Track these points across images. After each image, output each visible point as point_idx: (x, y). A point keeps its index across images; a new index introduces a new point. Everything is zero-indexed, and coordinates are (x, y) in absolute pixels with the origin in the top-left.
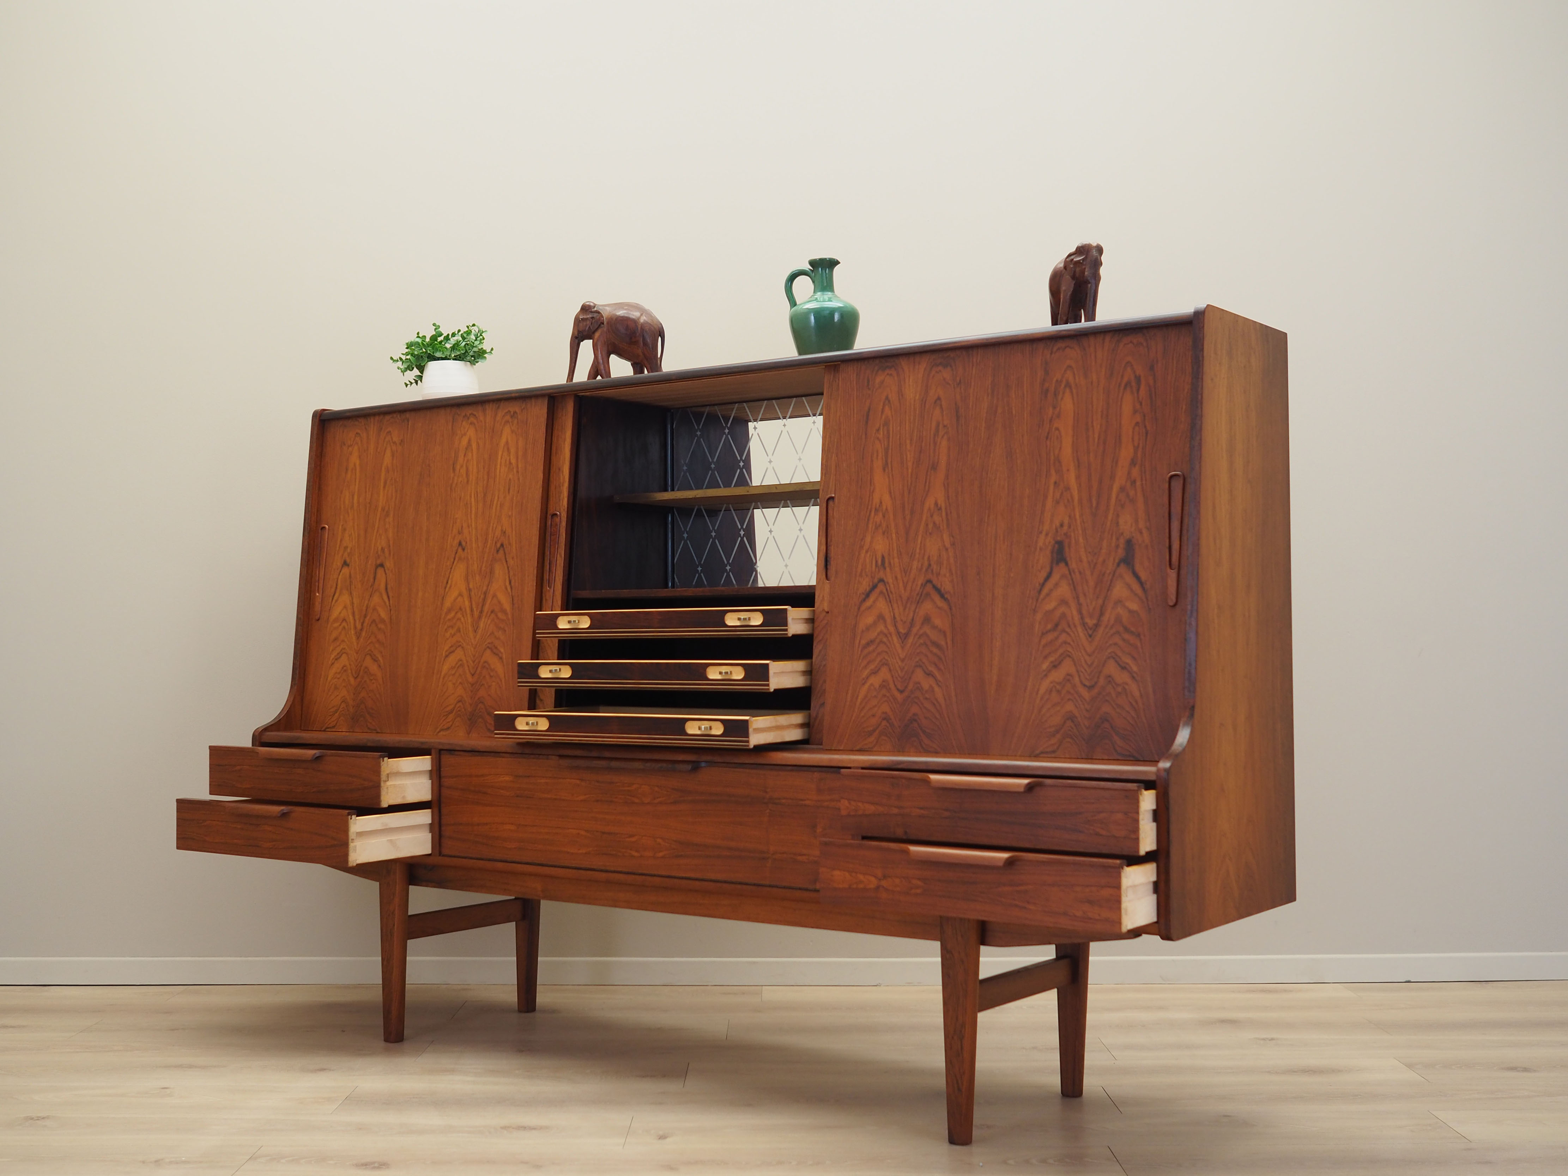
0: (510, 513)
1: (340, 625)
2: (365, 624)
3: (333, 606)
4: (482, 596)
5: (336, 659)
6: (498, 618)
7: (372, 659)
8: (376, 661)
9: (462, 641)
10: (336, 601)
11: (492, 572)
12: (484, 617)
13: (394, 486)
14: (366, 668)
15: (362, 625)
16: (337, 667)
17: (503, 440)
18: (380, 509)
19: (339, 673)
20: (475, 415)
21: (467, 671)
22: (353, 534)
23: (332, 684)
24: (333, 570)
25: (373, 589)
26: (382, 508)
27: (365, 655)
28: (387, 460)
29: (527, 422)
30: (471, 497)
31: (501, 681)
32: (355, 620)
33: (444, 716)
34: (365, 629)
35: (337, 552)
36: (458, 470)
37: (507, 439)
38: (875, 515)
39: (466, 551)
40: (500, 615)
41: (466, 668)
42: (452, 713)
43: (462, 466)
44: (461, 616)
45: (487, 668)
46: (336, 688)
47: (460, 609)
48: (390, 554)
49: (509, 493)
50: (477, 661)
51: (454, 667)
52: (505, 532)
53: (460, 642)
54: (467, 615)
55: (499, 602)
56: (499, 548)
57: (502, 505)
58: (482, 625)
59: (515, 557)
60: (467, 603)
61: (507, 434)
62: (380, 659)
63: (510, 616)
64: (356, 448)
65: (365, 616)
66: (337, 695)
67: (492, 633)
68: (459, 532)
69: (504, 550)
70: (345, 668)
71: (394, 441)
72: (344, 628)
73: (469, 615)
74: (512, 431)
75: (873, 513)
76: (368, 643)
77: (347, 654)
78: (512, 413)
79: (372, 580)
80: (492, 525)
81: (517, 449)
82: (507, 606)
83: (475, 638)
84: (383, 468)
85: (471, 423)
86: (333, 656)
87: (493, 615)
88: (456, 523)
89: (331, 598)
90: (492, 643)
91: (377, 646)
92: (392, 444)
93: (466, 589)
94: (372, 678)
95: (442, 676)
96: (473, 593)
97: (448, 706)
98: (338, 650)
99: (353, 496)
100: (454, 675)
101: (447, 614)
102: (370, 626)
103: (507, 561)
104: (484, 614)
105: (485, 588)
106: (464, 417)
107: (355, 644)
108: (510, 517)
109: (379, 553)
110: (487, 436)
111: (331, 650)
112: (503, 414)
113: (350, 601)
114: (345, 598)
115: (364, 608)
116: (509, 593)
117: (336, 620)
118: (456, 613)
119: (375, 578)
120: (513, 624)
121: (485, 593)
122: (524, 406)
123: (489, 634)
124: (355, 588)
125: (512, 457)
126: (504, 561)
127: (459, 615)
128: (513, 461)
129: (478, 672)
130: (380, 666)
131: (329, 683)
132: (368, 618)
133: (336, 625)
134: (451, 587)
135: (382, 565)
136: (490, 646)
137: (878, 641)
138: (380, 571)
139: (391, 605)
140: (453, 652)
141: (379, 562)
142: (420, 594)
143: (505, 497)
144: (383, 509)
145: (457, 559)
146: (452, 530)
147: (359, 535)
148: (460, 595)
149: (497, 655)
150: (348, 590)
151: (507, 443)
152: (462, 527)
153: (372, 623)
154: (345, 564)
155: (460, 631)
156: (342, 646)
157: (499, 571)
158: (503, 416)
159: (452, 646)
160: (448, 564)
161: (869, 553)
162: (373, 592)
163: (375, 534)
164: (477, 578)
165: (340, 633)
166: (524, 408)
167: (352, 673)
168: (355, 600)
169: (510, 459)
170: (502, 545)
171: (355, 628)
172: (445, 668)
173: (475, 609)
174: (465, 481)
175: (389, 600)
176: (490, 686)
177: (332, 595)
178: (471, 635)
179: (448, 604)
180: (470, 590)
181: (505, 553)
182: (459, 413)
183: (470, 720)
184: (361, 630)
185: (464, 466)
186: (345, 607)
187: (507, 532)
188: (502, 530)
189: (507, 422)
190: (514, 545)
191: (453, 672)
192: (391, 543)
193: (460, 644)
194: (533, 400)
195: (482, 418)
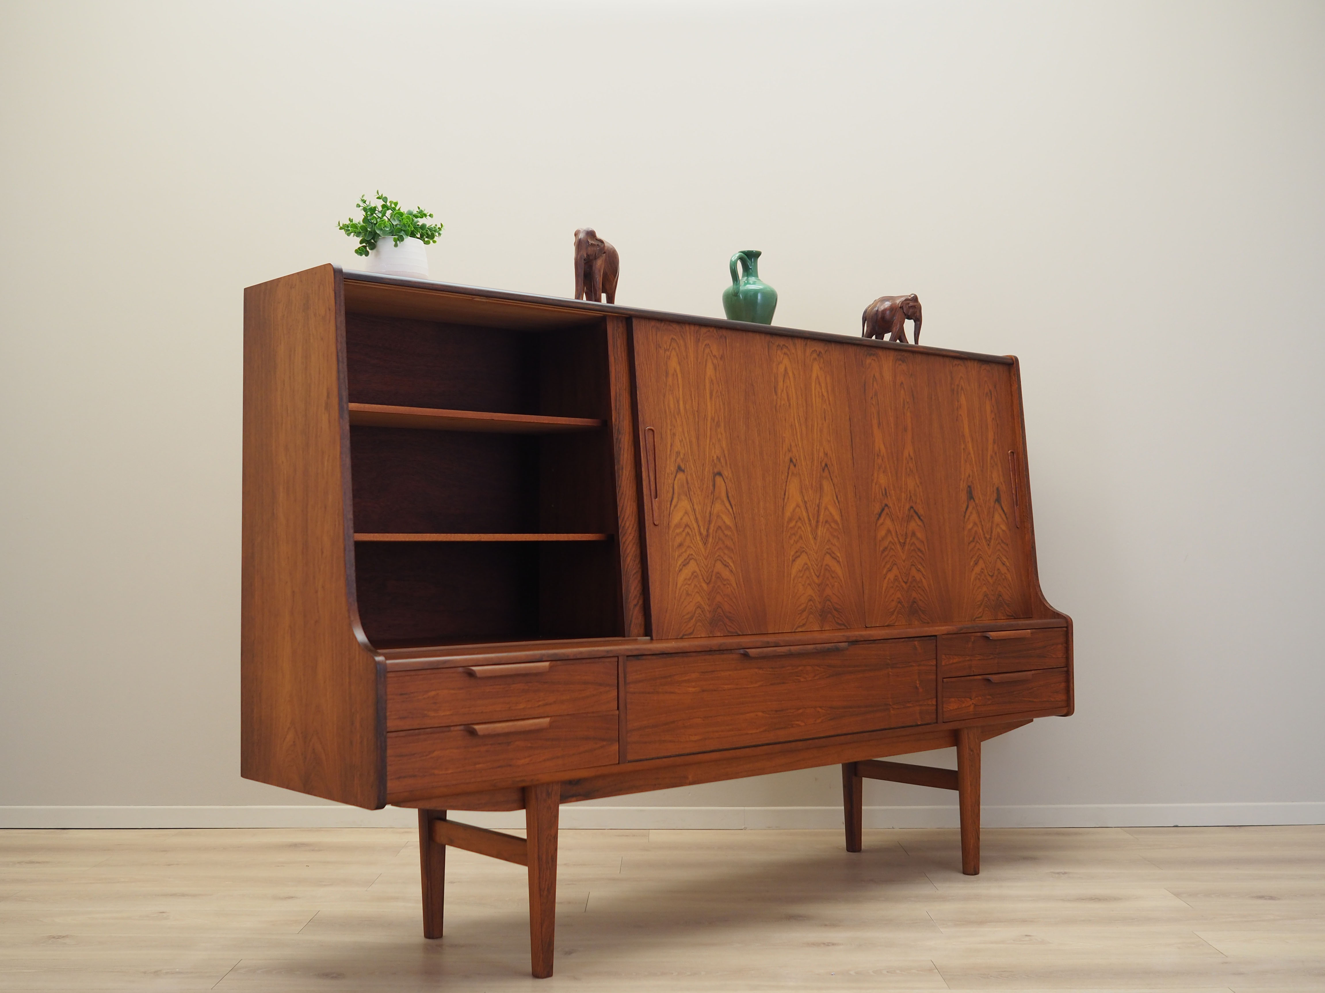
0: (829, 439)
1: (683, 531)
2: (711, 531)
3: (673, 511)
4: (817, 508)
5: (684, 565)
6: (832, 527)
7: (723, 564)
8: (727, 566)
9: (804, 546)
10: (676, 506)
11: (821, 487)
12: (820, 526)
13: (720, 399)
14: (718, 573)
15: (708, 531)
16: (686, 572)
17: (814, 376)
18: (709, 419)
19: (689, 579)
20: (787, 347)
21: (813, 574)
22: (684, 439)
23: (683, 591)
24: (666, 475)
25: (714, 496)
26: (711, 419)
27: (715, 561)
28: (710, 371)
29: (830, 362)
30: (794, 420)
31: (841, 581)
32: (699, 526)
33: (799, 614)
34: (711, 536)
35: (668, 456)
36: (780, 394)
37: (817, 375)
38: (877, 458)
39: (797, 465)
40: (833, 525)
41: (812, 571)
42: (805, 611)
43: (783, 391)
44: (800, 525)
45: (829, 570)
46: (688, 594)
47: (800, 518)
48: (726, 463)
49: (825, 421)
50: (820, 565)
51: (802, 571)
52: (827, 454)
53: (803, 548)
54: (806, 524)
55: (831, 514)
56: (825, 467)
57: (821, 431)
58: (819, 533)
59: (838, 476)
60: (805, 514)
61: (816, 370)
62: (731, 564)
63: (841, 526)
64: (674, 353)
65: (710, 522)
66: (691, 602)
67: (829, 540)
68: (788, 448)
69: (828, 469)
70: (695, 574)
71: (714, 355)
72: (688, 533)
73: (807, 525)
74: (821, 368)
75: (876, 458)
76: (716, 549)
77: (696, 560)
78: (818, 352)
79: (711, 487)
80: (815, 447)
81: (827, 384)
82: (837, 518)
83: (815, 544)
84: (707, 381)
85: (785, 354)
86: (679, 563)
87: (827, 526)
88: (785, 441)
89: (669, 503)
90: (830, 549)
91: (726, 552)
92: (712, 357)
93: (802, 501)
94: (725, 583)
95: (792, 579)
96: (808, 505)
97: (801, 605)
98: (685, 556)
99: (678, 402)
100: (802, 577)
101: (788, 523)
102: (716, 532)
103: (832, 480)
104: (820, 524)
105: (817, 501)
106: (778, 346)
107: (703, 550)
108: (829, 441)
109: (715, 461)
110: (800, 367)
111: (676, 557)
112: (811, 351)
113: (691, 507)
114: (685, 504)
115: (708, 515)
116: (837, 506)
117: (678, 526)
118: (796, 522)
119: (714, 485)
120: (844, 532)
121: (818, 506)
122: (826, 348)
123: (826, 541)
124: (695, 494)
125: (823, 390)
126: (830, 479)
127: (799, 524)
128: (825, 394)
129: (822, 574)
130: (731, 571)
131: (680, 589)
132: (713, 524)
133: (678, 531)
134: (788, 498)
135: (720, 474)
136: (828, 551)
137: (889, 548)
138: (719, 479)
139: (735, 513)
140: (799, 556)
141: (716, 470)
142: (762, 504)
143: (823, 424)
144: (713, 419)
145: (790, 474)
146: (782, 447)
147: (691, 442)
148: (798, 506)
149: (835, 559)
150: (686, 495)
151: (817, 377)
152: (791, 445)
153: (717, 529)
154: (680, 469)
155: (802, 538)
156: (688, 553)
157: (827, 485)
158: (811, 353)
159: (797, 552)
160: (783, 477)
161: (877, 485)
162: (714, 499)
163: (708, 441)
164: (810, 492)
165: (685, 539)
166: (827, 351)
167: (703, 578)
168: (695, 506)
169: (822, 392)
170: (826, 465)
171: (701, 534)
172: (794, 571)
173: (812, 519)
174: (788, 405)
175: (732, 508)
176: (833, 586)
177: (670, 499)
178: (812, 542)
179: (788, 514)
180: (805, 502)
181: (830, 473)
182: (773, 342)
183: (820, 616)
184: (708, 536)
185: (785, 390)
186: (686, 513)
187: (828, 454)
188: (824, 452)
189: (815, 359)
190: (836, 465)
191: (801, 575)
192: (726, 452)
193: (804, 549)
194: (833, 345)
195: (793, 351)
